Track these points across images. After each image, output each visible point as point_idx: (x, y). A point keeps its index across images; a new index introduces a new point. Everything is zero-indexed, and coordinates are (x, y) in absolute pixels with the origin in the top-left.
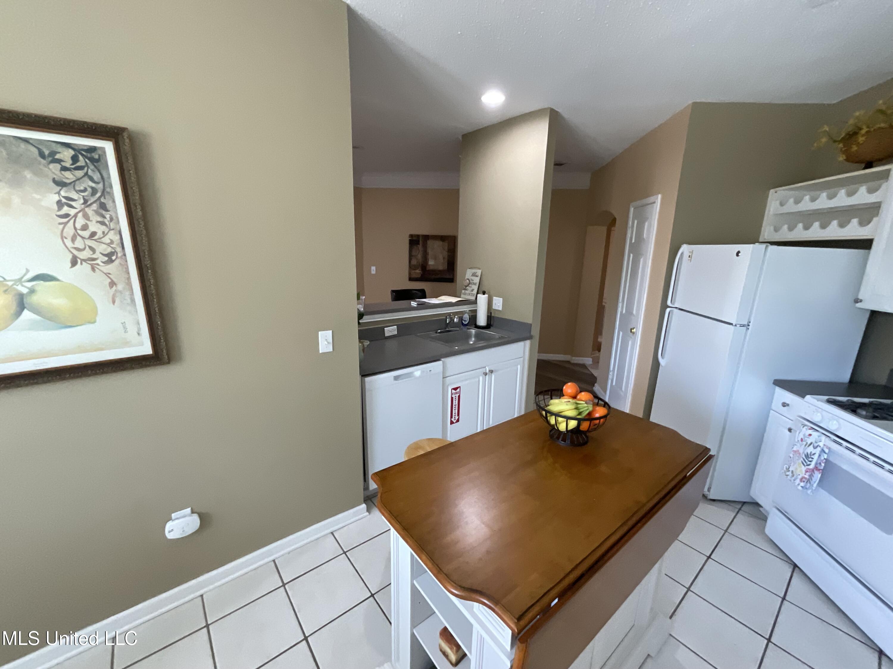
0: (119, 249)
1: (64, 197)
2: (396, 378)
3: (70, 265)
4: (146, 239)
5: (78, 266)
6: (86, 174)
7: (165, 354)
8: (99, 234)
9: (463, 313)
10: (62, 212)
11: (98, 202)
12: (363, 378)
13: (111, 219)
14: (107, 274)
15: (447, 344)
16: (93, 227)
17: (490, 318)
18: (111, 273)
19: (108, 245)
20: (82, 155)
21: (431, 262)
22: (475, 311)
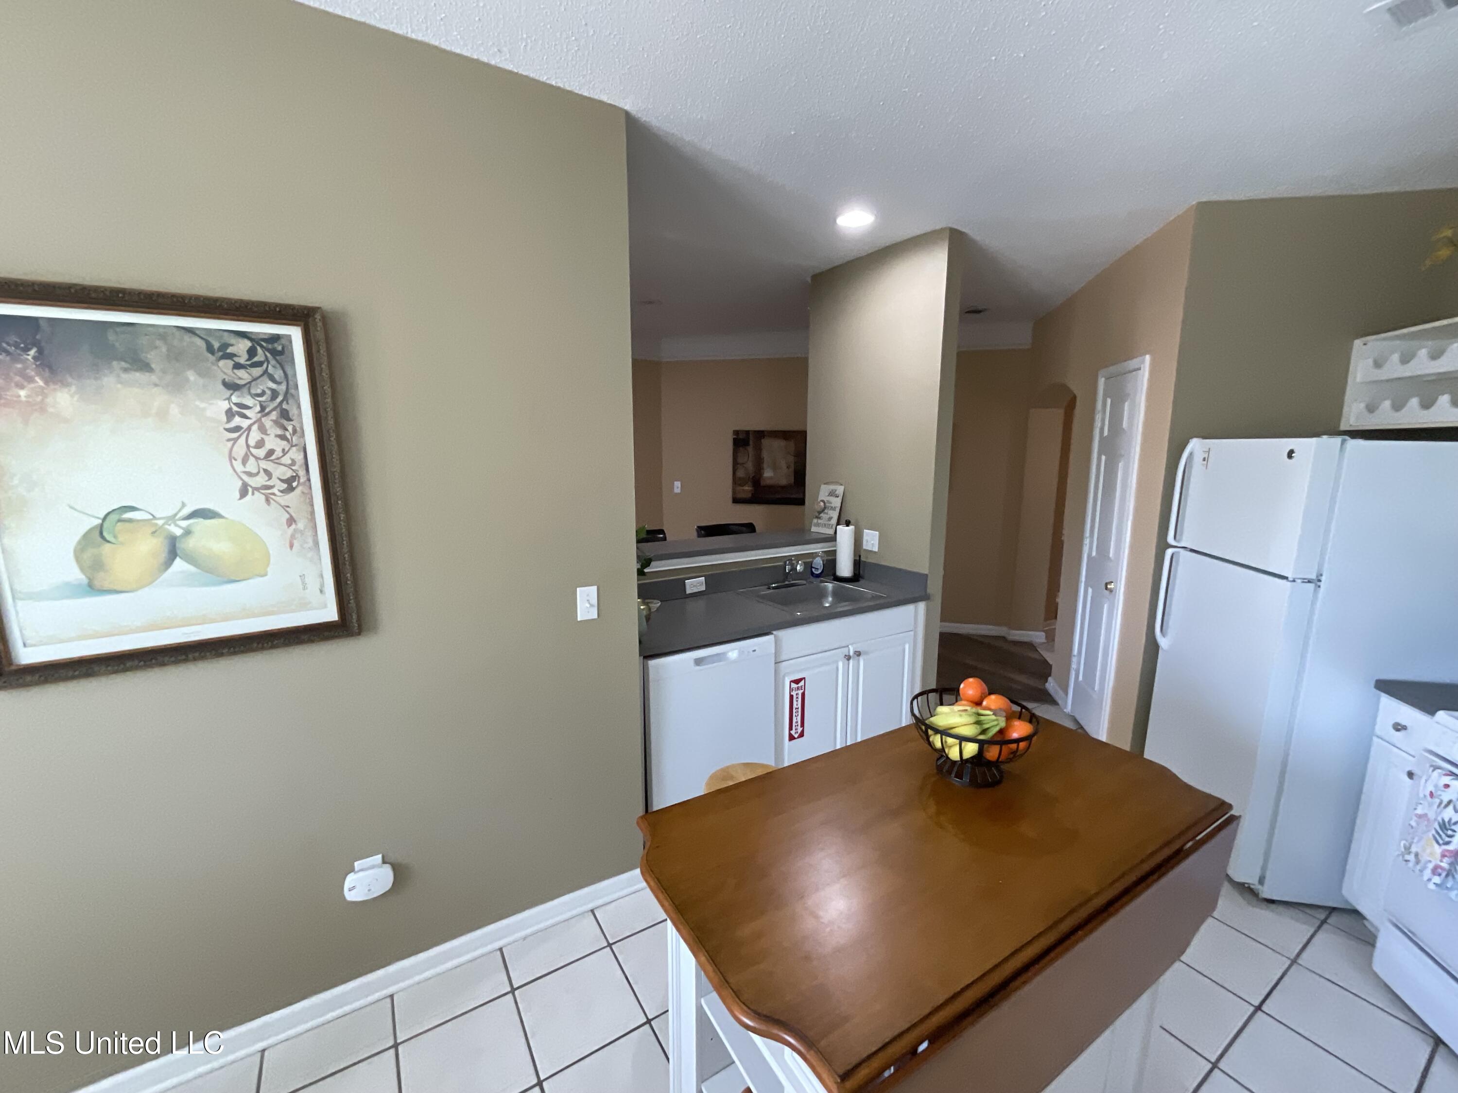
0: (302, 473)
1: (236, 404)
2: (698, 662)
3: (238, 495)
4: (338, 458)
5: (249, 496)
6: (266, 372)
7: (354, 621)
8: (278, 453)
9: (813, 555)
10: (232, 425)
11: (278, 409)
12: (645, 660)
13: (295, 431)
14: (286, 507)
15: (785, 608)
16: (272, 443)
17: (858, 563)
18: (290, 506)
19: (289, 466)
20: (262, 346)
21: (768, 473)
22: (834, 552)
